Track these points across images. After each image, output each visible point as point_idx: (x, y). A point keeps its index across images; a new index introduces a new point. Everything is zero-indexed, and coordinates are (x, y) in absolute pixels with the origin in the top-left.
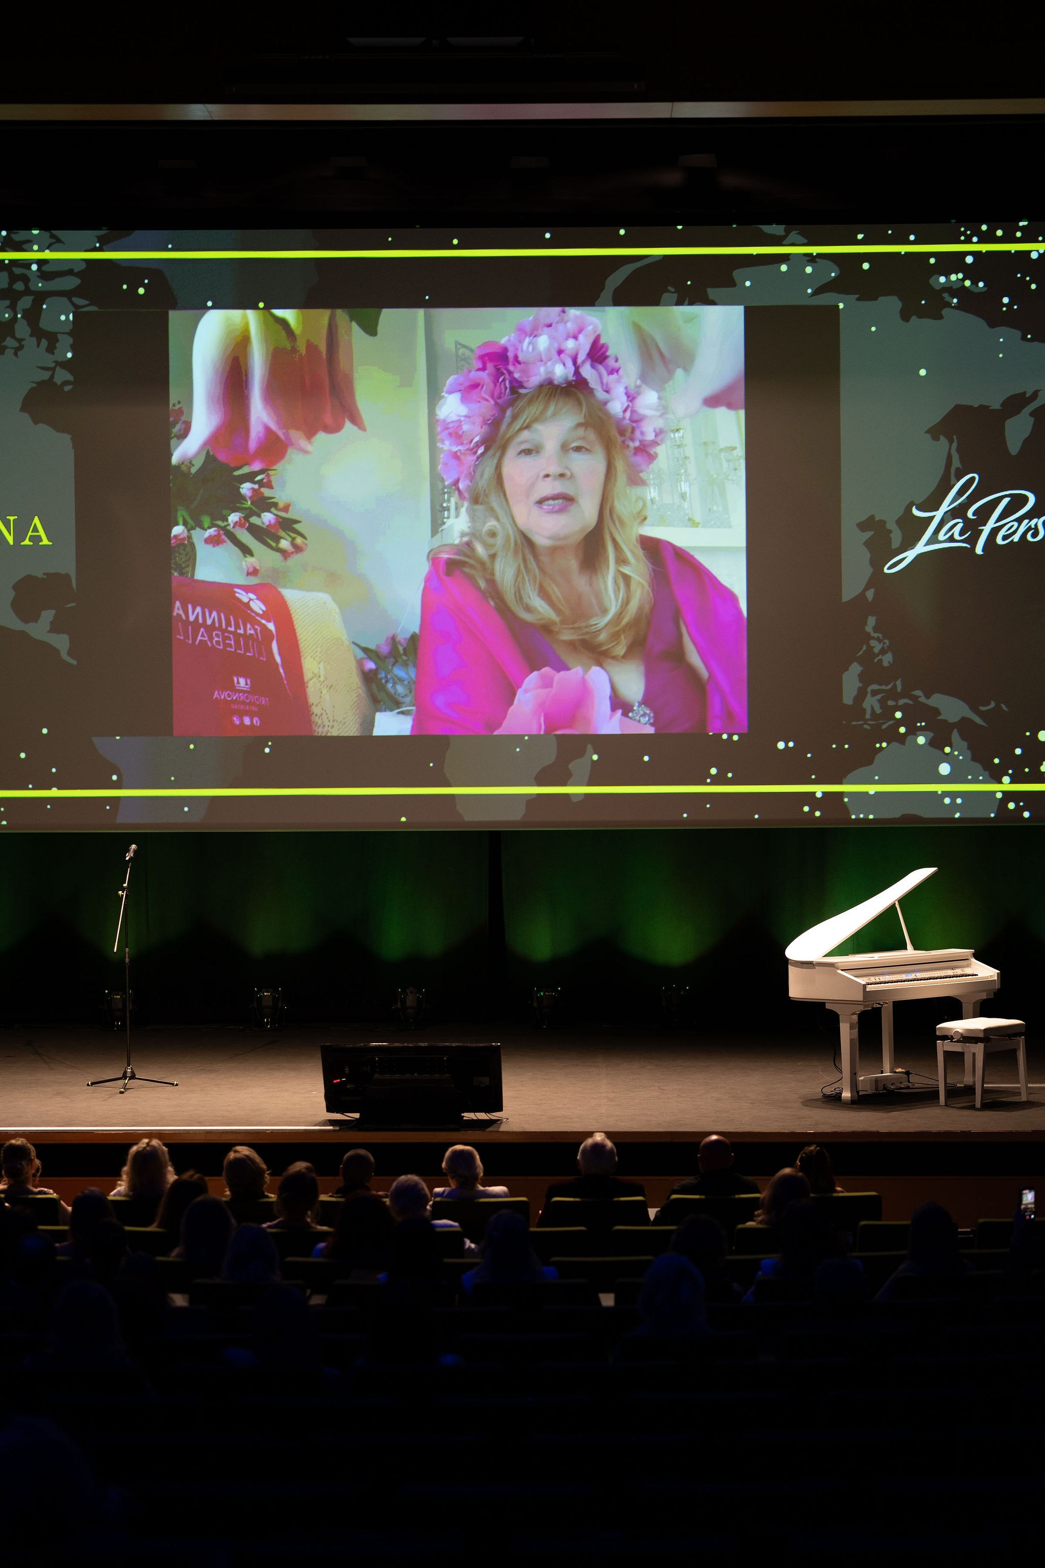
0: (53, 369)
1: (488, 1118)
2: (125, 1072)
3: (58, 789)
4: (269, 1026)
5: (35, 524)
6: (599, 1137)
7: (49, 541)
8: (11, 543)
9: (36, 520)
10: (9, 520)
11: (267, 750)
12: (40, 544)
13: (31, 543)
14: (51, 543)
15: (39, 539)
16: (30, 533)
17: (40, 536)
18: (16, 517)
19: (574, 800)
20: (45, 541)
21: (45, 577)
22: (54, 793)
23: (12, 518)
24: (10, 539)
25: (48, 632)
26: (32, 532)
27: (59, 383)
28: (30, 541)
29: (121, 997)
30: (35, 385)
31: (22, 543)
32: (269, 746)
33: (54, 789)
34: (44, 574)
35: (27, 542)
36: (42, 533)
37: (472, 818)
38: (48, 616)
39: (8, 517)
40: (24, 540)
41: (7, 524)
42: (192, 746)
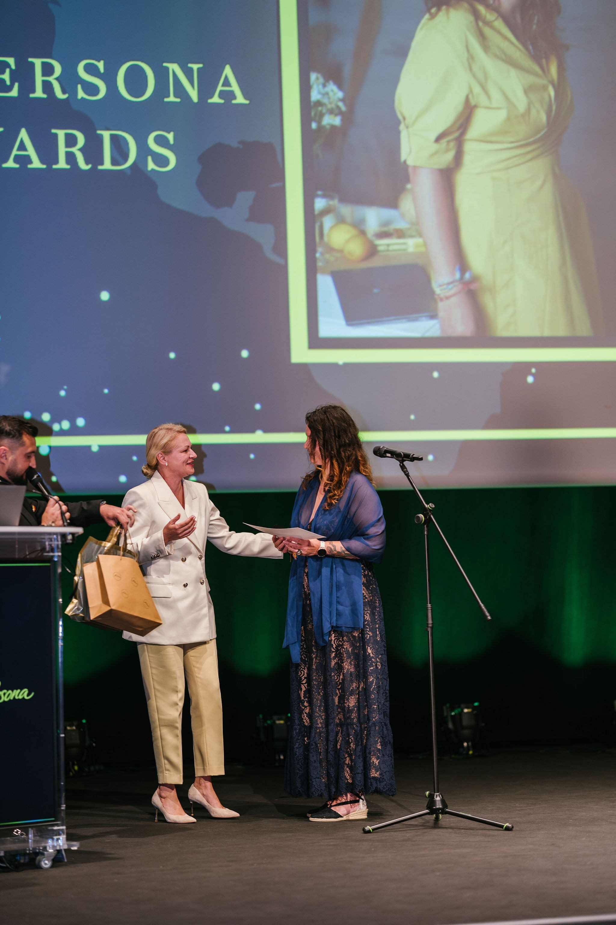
3: (266, 430)
4: (471, 752)
5: (226, 75)
7: (246, 97)
8: (195, 98)
9: (228, 71)
10: (191, 69)
11: (530, 379)
12: (234, 102)
13: (222, 101)
14: (247, 102)
15: (232, 95)
16: (220, 88)
17: (233, 92)
18: (201, 66)
20: (240, 99)
21: (241, 147)
22: (259, 437)
23: (195, 67)
24: (194, 95)
26: (223, 85)
28: (220, 97)
31: (210, 101)
32: (533, 375)
33: (259, 433)
34: (241, 142)
35: (216, 99)
36: (235, 87)
38: (245, 199)
39: (190, 65)
40: (212, 96)
41: (189, 73)
42: (436, 375)
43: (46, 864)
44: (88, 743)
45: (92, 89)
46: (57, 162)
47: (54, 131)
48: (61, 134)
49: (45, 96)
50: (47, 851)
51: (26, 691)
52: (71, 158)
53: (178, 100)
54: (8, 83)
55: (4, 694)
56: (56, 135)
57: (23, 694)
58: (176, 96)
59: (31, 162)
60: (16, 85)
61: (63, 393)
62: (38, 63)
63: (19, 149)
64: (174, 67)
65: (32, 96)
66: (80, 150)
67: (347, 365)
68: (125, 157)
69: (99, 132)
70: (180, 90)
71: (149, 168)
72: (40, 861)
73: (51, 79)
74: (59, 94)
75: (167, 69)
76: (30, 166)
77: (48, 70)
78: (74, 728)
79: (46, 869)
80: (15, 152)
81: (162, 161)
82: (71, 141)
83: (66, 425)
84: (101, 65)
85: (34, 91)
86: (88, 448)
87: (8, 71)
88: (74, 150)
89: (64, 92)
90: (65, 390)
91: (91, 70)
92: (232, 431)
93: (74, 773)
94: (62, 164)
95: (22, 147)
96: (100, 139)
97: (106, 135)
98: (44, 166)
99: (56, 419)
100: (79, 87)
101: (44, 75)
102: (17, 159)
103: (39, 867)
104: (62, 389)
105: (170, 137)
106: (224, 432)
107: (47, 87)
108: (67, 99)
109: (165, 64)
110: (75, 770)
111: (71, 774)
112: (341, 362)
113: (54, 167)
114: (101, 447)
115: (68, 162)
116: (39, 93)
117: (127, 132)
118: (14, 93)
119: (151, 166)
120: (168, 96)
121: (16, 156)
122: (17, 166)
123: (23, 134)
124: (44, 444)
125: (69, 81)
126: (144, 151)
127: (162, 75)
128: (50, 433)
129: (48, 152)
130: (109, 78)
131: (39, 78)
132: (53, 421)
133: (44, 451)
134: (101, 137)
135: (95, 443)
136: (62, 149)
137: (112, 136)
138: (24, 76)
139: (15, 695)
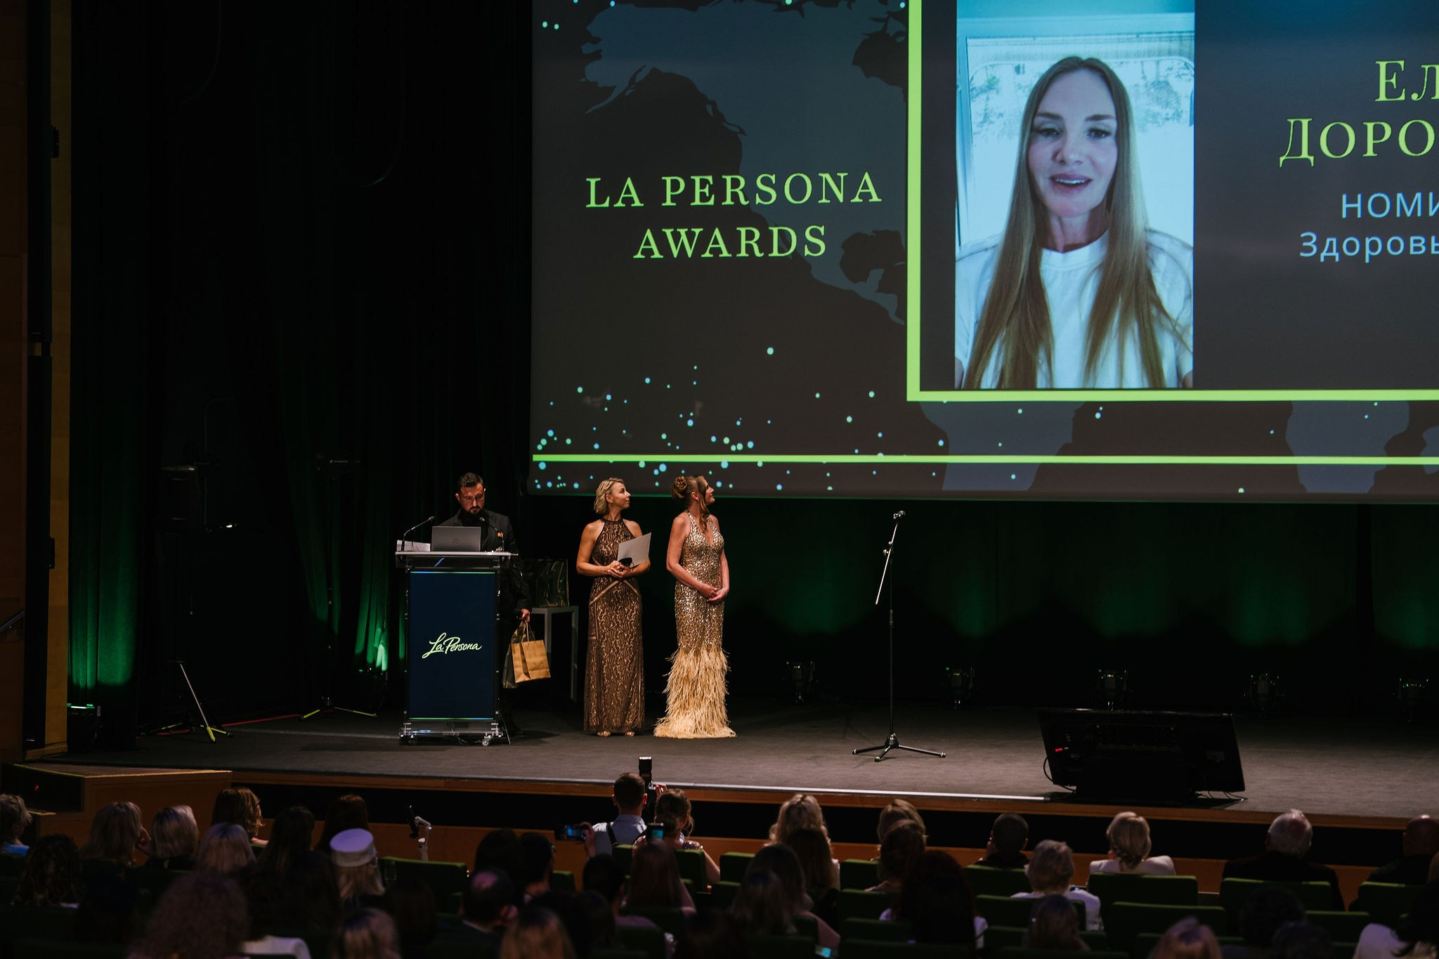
0: (886, 21)
1: (1226, 798)
2: (888, 740)
3: (885, 453)
5: (865, 181)
6: (1295, 814)
7: (879, 198)
8: (841, 200)
9: (867, 177)
10: (840, 176)
11: (1098, 416)
12: (870, 200)
13: (862, 201)
14: (880, 200)
15: (869, 195)
16: (860, 190)
17: (870, 193)
18: (847, 174)
19: (1428, 472)
20: (875, 198)
21: (874, 234)
22: (880, 458)
23: (842, 175)
24: (840, 197)
25: (878, 291)
26: (862, 189)
27: (891, 35)
28: (860, 197)
29: (961, 674)
30: (867, 37)
31: (852, 201)
32: (1100, 412)
33: (880, 455)
34: (874, 232)
35: (857, 199)
36: (872, 190)
37: (1314, 489)
38: (876, 275)
39: (838, 174)
40: (853, 198)
41: (837, 180)
42: (1020, 411)
43: (485, 743)
45: (766, 196)
46: (740, 252)
47: (738, 229)
48: (743, 230)
49: (733, 203)
52: (749, 248)
53: (829, 201)
54: (707, 195)
55: (463, 646)
56: (740, 232)
57: (475, 647)
58: (826, 198)
59: (721, 253)
60: (713, 196)
61: (738, 423)
62: (728, 179)
63: (713, 244)
64: (826, 176)
66: (756, 242)
67: (950, 404)
68: (789, 248)
69: (770, 228)
70: (830, 193)
71: (806, 255)
73: (737, 190)
74: (743, 202)
75: (822, 178)
76: (720, 256)
77: (735, 184)
79: (487, 747)
80: (711, 246)
81: (815, 248)
82: (750, 236)
83: (740, 447)
84: (773, 178)
85: (725, 200)
86: (756, 463)
87: (707, 186)
88: (751, 242)
89: (746, 200)
91: (766, 182)
92: (859, 454)
94: (743, 253)
95: (716, 242)
96: (771, 233)
97: (775, 230)
98: (730, 255)
99: (733, 442)
100: (757, 195)
101: (733, 187)
102: (712, 251)
104: (739, 420)
105: (822, 229)
106: (854, 454)
107: (735, 196)
108: (749, 204)
109: (820, 174)
112: (945, 402)
113: (738, 255)
114: (764, 463)
115: (747, 252)
116: (729, 202)
117: (788, 227)
118: (711, 202)
119: (807, 252)
120: (822, 199)
121: (711, 248)
122: (712, 256)
123: (717, 232)
124: (724, 460)
125: (750, 191)
126: (802, 241)
127: (817, 182)
128: (728, 452)
129: (733, 245)
130: (779, 188)
131: (729, 190)
132: (731, 444)
133: (724, 465)
134: (772, 231)
135: (760, 460)
136: (743, 242)
137: (779, 230)
138: (718, 189)
139: (470, 646)
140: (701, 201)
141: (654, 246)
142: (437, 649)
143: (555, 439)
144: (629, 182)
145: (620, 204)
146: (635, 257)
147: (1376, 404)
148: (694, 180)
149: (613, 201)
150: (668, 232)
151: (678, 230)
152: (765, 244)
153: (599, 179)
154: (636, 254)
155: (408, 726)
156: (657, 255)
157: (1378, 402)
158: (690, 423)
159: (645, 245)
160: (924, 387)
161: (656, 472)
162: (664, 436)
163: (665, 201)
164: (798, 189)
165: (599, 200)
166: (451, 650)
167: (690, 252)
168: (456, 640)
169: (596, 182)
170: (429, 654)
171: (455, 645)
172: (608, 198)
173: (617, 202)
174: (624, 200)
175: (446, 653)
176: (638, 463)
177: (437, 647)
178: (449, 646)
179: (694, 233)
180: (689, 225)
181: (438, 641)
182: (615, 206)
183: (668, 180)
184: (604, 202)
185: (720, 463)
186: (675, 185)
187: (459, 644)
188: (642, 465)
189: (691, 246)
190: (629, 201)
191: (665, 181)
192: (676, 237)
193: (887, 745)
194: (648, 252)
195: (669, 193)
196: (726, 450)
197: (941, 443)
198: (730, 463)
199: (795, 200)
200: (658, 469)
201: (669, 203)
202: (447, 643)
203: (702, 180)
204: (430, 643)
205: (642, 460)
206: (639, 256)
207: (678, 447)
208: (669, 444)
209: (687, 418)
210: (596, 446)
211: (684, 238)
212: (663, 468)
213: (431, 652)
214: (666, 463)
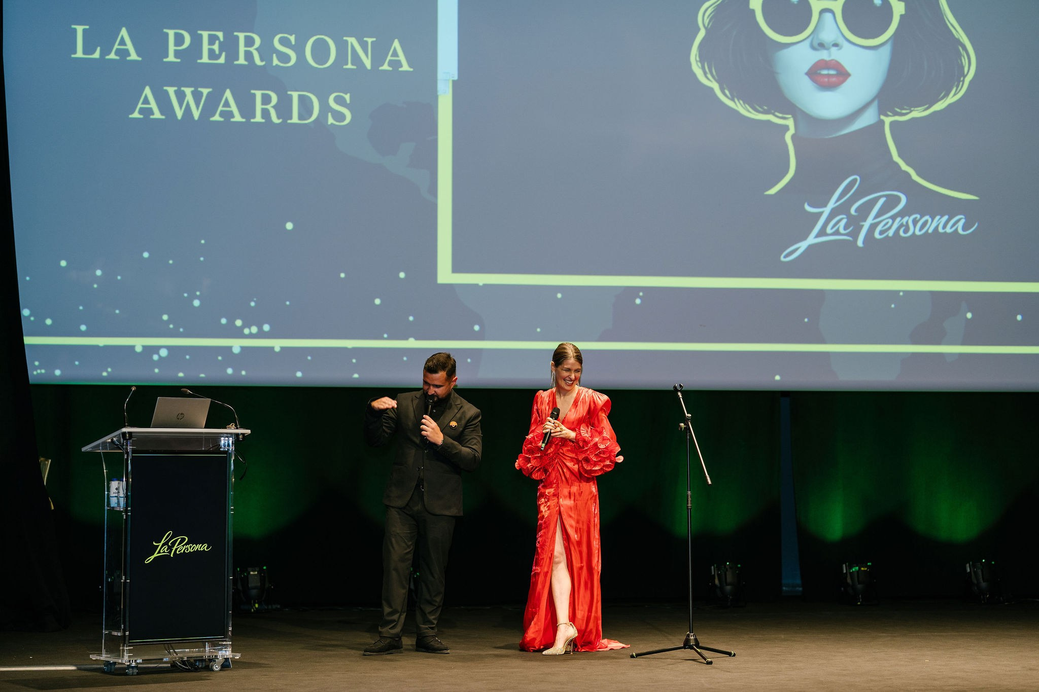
2: (686, 640)
3: (417, 339)
5: (395, 47)
8: (368, 66)
9: (396, 44)
10: (367, 42)
11: (638, 301)
12: (400, 69)
13: (390, 69)
14: (412, 70)
15: (399, 64)
16: (389, 58)
17: (400, 61)
18: (374, 39)
19: (947, 360)
20: (405, 67)
21: (405, 106)
22: (411, 343)
23: (370, 40)
24: (368, 63)
26: (392, 56)
28: (389, 65)
31: (381, 68)
32: (640, 298)
33: (412, 340)
34: (404, 103)
35: (386, 67)
36: (402, 57)
38: (407, 149)
39: (365, 39)
40: (382, 65)
41: (364, 46)
42: (559, 296)
43: (217, 668)
44: (267, 585)
45: (284, 58)
46: (254, 117)
47: (253, 91)
48: (258, 94)
49: (246, 63)
50: (217, 659)
51: (206, 545)
52: (266, 114)
53: (354, 67)
54: (217, 52)
55: (190, 547)
56: (254, 95)
57: (204, 547)
58: (352, 64)
59: (233, 117)
60: (224, 55)
61: (253, 304)
62: (241, 36)
63: (224, 106)
64: (352, 41)
65: (236, 63)
66: (274, 107)
67: (486, 286)
68: (310, 113)
69: (289, 93)
70: (356, 59)
71: (329, 123)
72: (212, 666)
73: (252, 49)
74: (258, 62)
75: (347, 41)
76: (232, 120)
77: (249, 42)
78: (256, 573)
79: (217, 671)
80: (220, 108)
81: (339, 116)
82: (266, 100)
83: (254, 330)
84: (292, 38)
85: (237, 59)
86: (272, 348)
87: (217, 42)
88: (269, 107)
89: (262, 60)
90: (254, 301)
91: (285, 42)
92: (389, 338)
93: (255, 609)
94: (259, 118)
95: (227, 104)
97: (295, 95)
98: (244, 120)
99: (247, 324)
100: (274, 55)
101: (246, 46)
102: (222, 114)
103: (211, 670)
104: (253, 300)
105: (347, 97)
106: (383, 338)
107: (249, 56)
108: (264, 66)
109: (345, 38)
110: (256, 608)
111: (252, 610)
112: (481, 284)
113: (252, 120)
114: (282, 348)
115: (263, 117)
116: (242, 61)
117: (312, 93)
118: (222, 60)
119: (331, 121)
120: (347, 64)
121: (221, 111)
122: (222, 119)
123: (228, 94)
124: (236, 344)
125: (267, 51)
126: (325, 108)
127: (342, 47)
128: (241, 336)
129: (247, 109)
130: (299, 49)
131: (242, 49)
132: (244, 326)
133: (236, 350)
134: (291, 96)
135: (278, 344)
136: (259, 107)
137: (300, 96)
138: (230, 47)
139: (198, 547)
140: (210, 58)
141: (153, 105)
142: (161, 552)
143: (32, 319)
144: (124, 32)
145: (112, 56)
146: (131, 116)
147: (901, 294)
148: (201, 36)
149: (104, 53)
150: (171, 91)
151: (183, 89)
152: (284, 109)
153: (87, 27)
154: (133, 112)
155: (129, 651)
156: (157, 115)
157: (904, 291)
158: (196, 303)
159: (143, 103)
160: (457, 268)
161: (156, 357)
162: (165, 317)
163: (167, 56)
164: (321, 52)
165: (88, 50)
166: (178, 553)
167: (196, 114)
168: (183, 540)
169: (84, 30)
170: (152, 557)
171: (183, 547)
172: (99, 49)
173: (109, 53)
174: (118, 52)
175: (172, 556)
176: (133, 347)
177: (161, 550)
178: (175, 547)
179: (202, 93)
180: (196, 84)
181: (162, 542)
182: (107, 57)
183: (171, 33)
184: (93, 52)
185: (230, 348)
186: (179, 40)
187: (186, 544)
188: (139, 349)
189: (198, 108)
190: (124, 53)
191: (167, 34)
192: (181, 96)
193: (687, 645)
194: (147, 112)
195: (172, 48)
196: (238, 334)
197: (477, 328)
198: (243, 348)
199: (316, 63)
200: (158, 353)
201: (171, 58)
202: (174, 544)
203: (210, 36)
204: (154, 543)
205: (139, 343)
206: (136, 115)
207: (181, 330)
208: (171, 326)
209: (193, 297)
210: (83, 328)
211: (189, 98)
212: (164, 353)
213: (156, 555)
214: (168, 347)
